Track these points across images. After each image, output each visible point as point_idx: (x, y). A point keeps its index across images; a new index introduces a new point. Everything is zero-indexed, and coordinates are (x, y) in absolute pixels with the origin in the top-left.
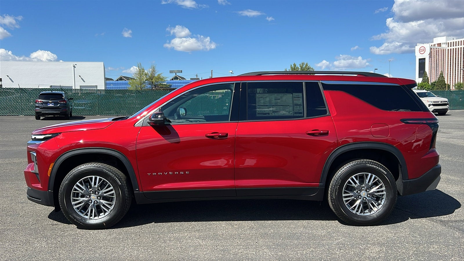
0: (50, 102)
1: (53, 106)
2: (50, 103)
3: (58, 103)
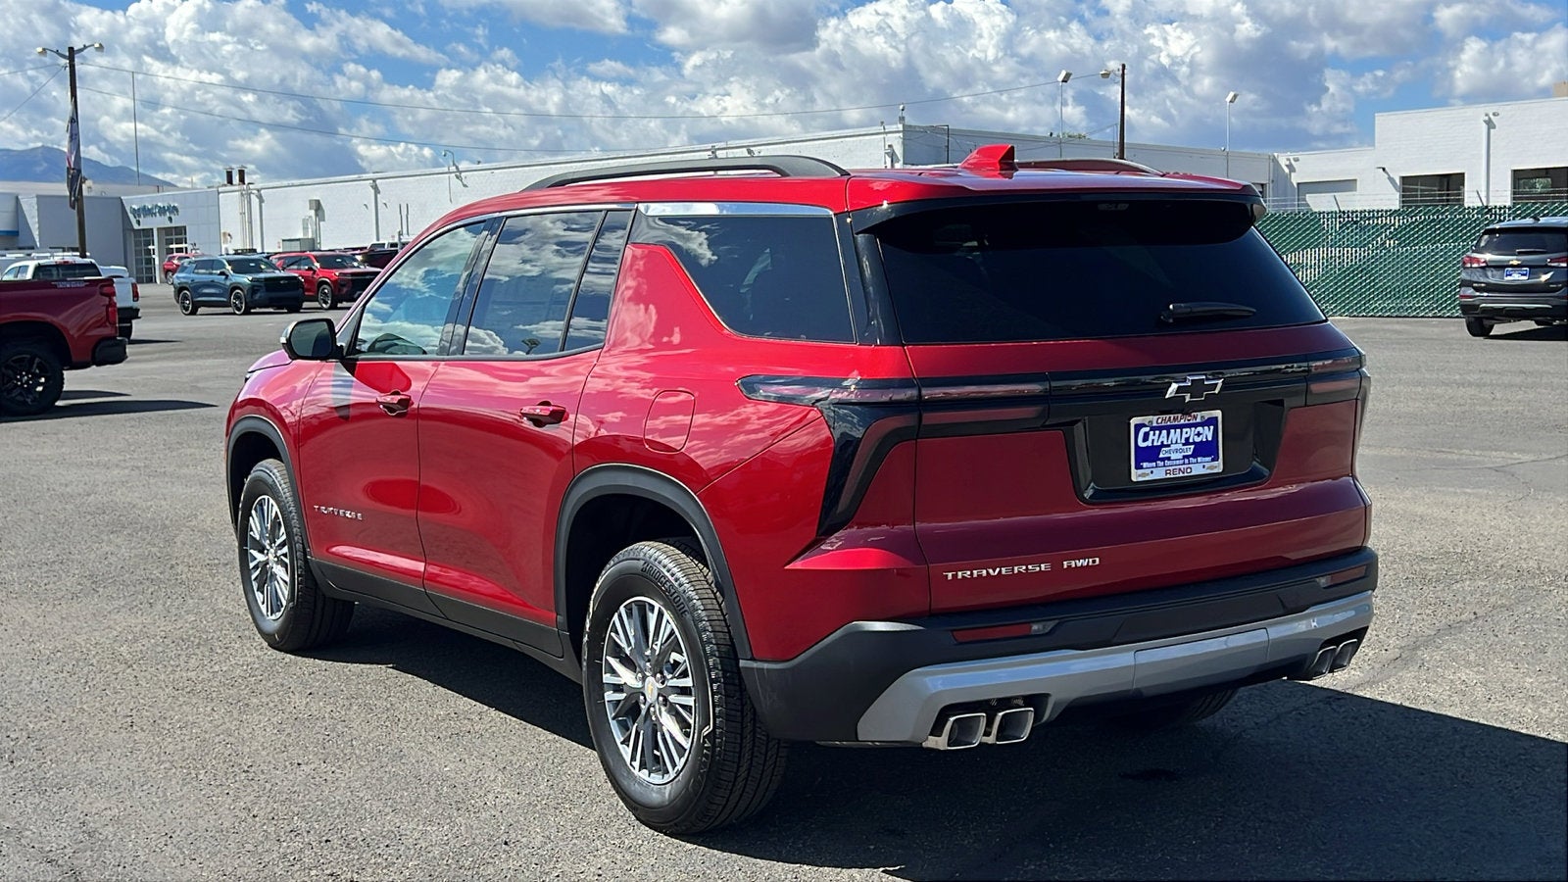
0: (1515, 263)
1: (1525, 278)
2: (1512, 266)
3: (1546, 266)
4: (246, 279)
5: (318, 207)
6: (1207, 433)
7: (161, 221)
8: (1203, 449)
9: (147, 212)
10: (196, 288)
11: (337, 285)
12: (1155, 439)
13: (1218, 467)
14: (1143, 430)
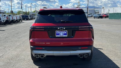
4: (98, 16)
5: (109, 10)
6: (66, 33)
7: (97, 11)
8: (65, 34)
9: (96, 11)
10: (95, 16)
11: (106, 16)
12: (59, 33)
13: (67, 36)
14: (57, 32)
